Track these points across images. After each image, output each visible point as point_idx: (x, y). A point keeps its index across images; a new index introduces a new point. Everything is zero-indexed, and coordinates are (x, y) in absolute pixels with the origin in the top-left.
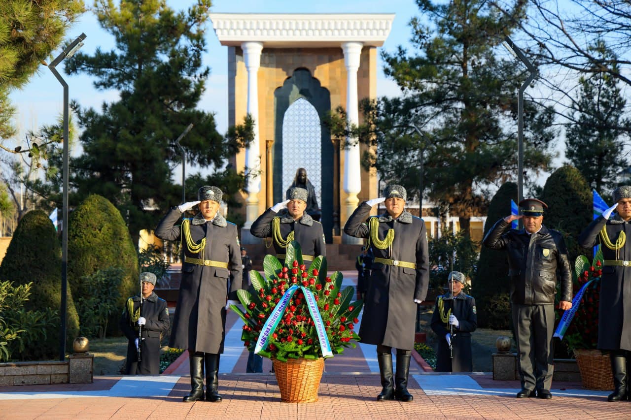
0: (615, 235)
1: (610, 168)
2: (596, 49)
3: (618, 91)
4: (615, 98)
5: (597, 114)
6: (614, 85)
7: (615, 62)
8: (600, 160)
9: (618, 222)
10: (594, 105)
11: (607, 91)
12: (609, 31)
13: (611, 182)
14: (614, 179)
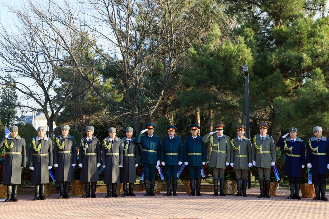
0: (9, 143)
1: (12, 119)
2: (8, 77)
3: (15, 92)
4: (14, 94)
5: (8, 100)
6: (14, 90)
7: (14, 82)
8: (9, 116)
9: (11, 139)
10: (7, 96)
11: (11, 92)
12: (12, 71)
13: (13, 124)
14: (14, 123)
